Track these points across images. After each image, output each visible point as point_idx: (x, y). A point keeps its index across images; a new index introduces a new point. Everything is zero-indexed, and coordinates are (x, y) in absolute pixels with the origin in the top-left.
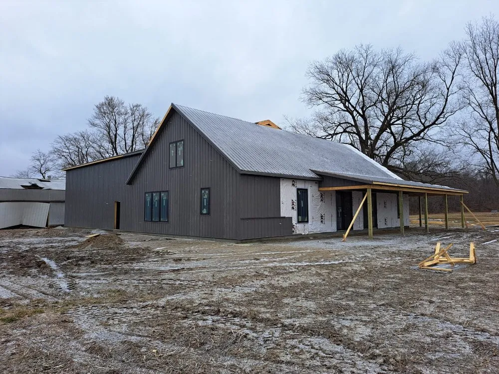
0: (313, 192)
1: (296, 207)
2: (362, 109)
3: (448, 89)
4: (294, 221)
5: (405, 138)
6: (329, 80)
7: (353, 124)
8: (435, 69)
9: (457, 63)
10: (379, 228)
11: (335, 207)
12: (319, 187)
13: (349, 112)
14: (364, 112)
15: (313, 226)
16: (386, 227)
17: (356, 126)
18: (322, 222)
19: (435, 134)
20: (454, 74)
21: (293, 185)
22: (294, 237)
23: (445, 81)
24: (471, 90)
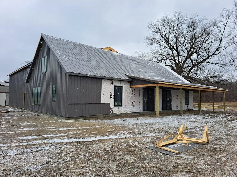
0: (126, 88)
1: (113, 97)
2: (176, 46)
3: (222, 35)
4: (112, 106)
5: (198, 62)
6: (159, 32)
7: (172, 55)
8: (215, 24)
9: (227, 20)
10: (172, 110)
11: (142, 98)
12: (131, 85)
13: (170, 49)
14: (177, 48)
15: (126, 108)
16: (177, 109)
17: (173, 56)
18: (132, 106)
19: (216, 61)
20: (225, 26)
21: (112, 83)
22: (111, 115)
23: (220, 31)
24: (235, 35)
